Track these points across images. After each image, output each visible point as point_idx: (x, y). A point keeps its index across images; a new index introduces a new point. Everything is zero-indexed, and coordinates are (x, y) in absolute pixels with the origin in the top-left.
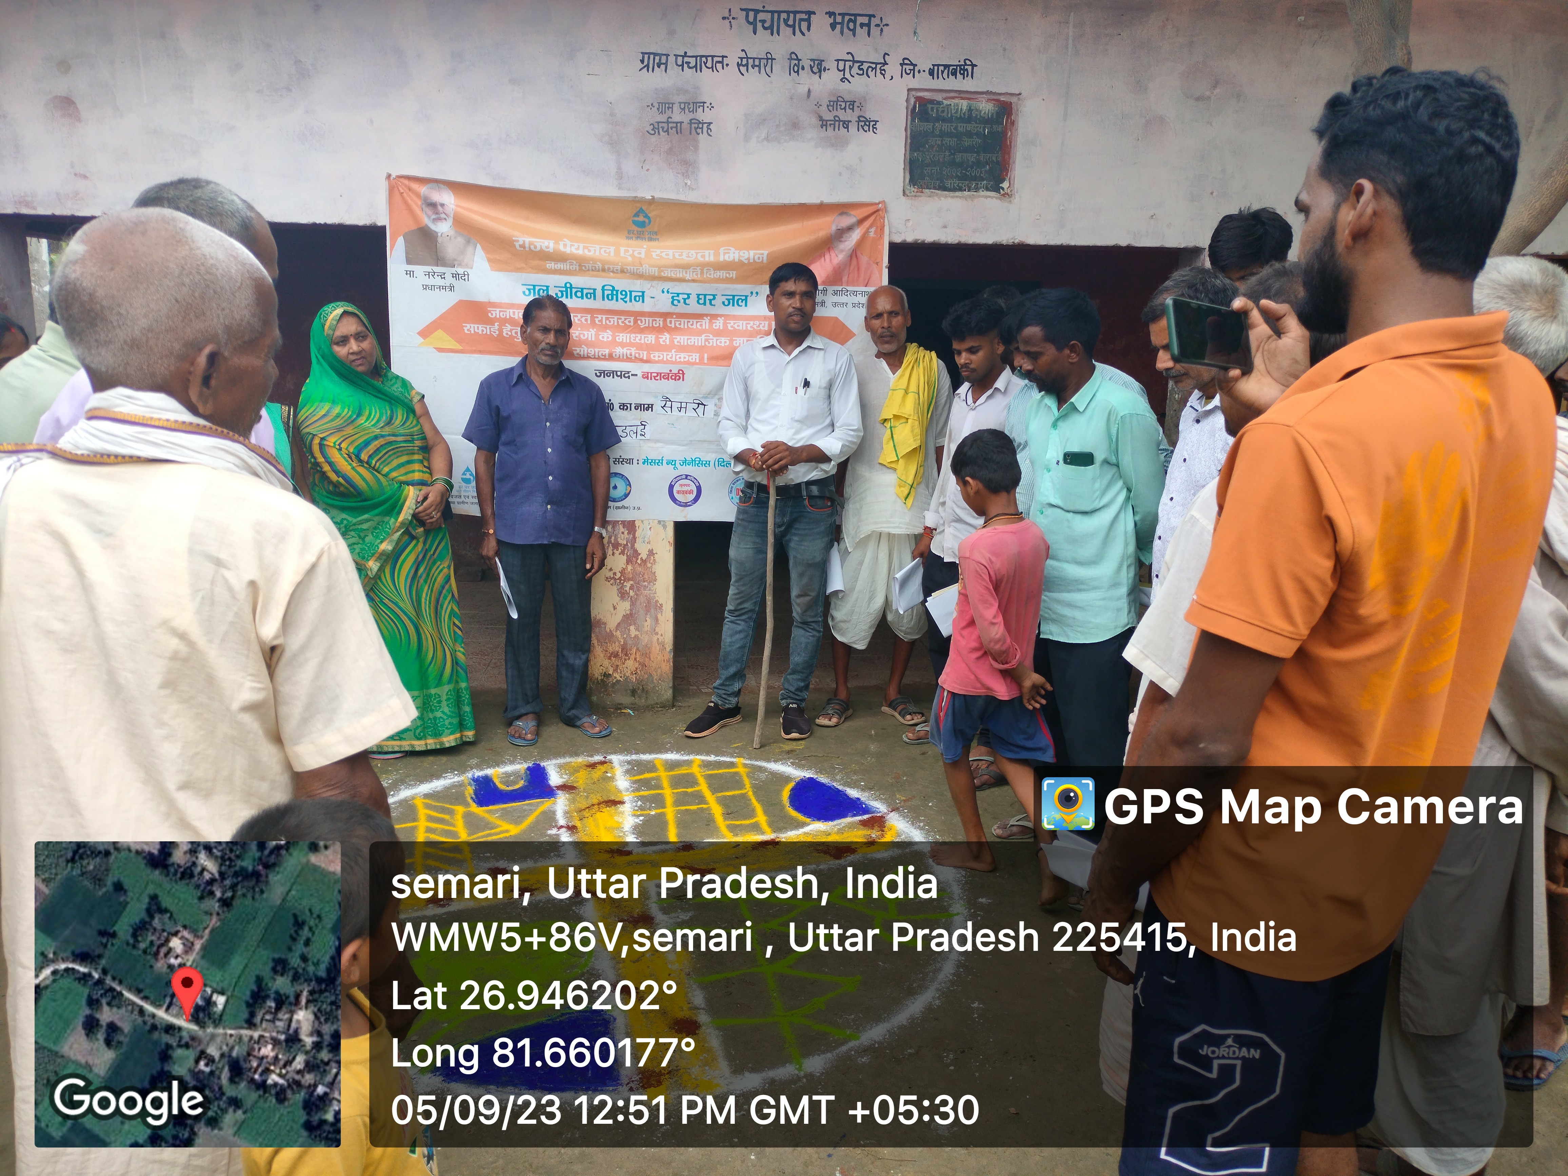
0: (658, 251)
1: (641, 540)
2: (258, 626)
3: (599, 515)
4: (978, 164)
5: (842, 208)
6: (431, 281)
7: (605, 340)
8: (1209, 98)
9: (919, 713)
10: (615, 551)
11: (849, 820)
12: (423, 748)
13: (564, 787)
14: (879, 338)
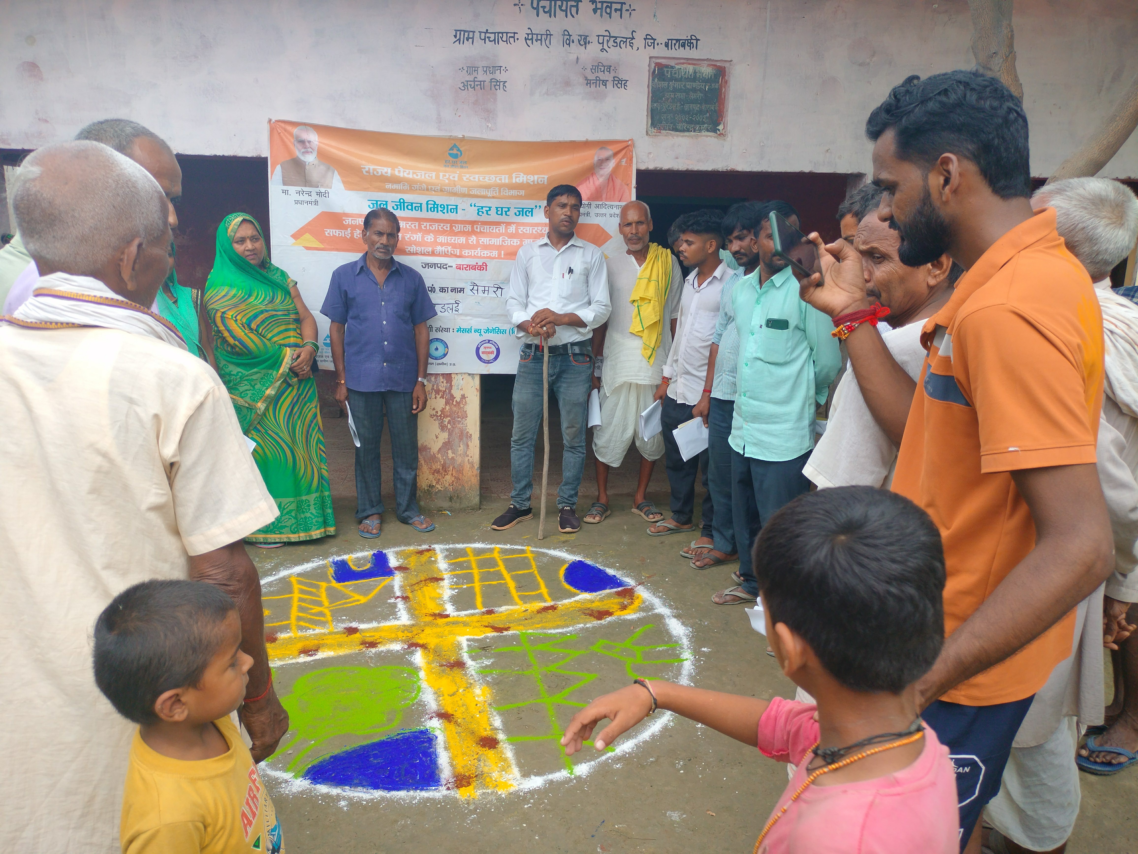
0: (468, 176)
1: (456, 387)
2: (160, 448)
3: (421, 369)
4: (701, 112)
5: (602, 144)
6: (301, 198)
7: (429, 241)
8: (869, 64)
9: (659, 513)
10: (437, 395)
11: (608, 591)
12: (297, 540)
13: (400, 568)
14: (628, 240)
